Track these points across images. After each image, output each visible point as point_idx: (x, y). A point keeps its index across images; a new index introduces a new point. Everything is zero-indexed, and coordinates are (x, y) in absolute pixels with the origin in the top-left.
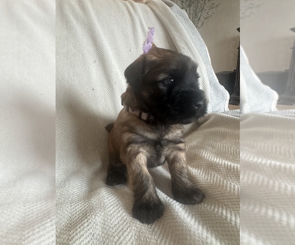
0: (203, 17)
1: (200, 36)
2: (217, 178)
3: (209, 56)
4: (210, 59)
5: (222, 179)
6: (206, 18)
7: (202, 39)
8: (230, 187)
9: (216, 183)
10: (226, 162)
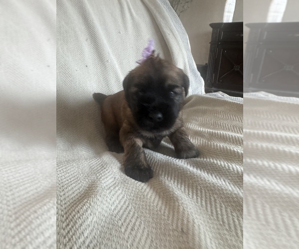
0: (179, 10)
1: (182, 25)
2: (203, 141)
3: (189, 44)
4: (190, 47)
5: (207, 141)
6: (181, 12)
7: (183, 28)
8: (214, 145)
9: (203, 144)
10: (209, 130)
